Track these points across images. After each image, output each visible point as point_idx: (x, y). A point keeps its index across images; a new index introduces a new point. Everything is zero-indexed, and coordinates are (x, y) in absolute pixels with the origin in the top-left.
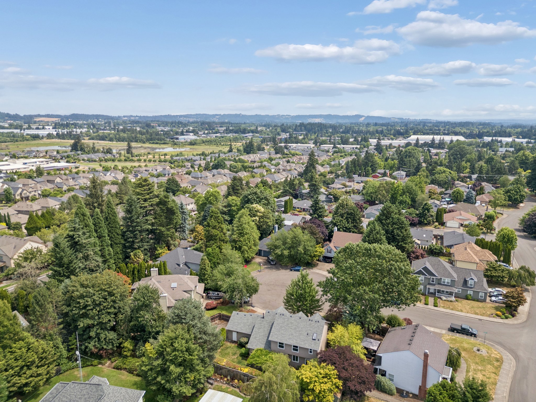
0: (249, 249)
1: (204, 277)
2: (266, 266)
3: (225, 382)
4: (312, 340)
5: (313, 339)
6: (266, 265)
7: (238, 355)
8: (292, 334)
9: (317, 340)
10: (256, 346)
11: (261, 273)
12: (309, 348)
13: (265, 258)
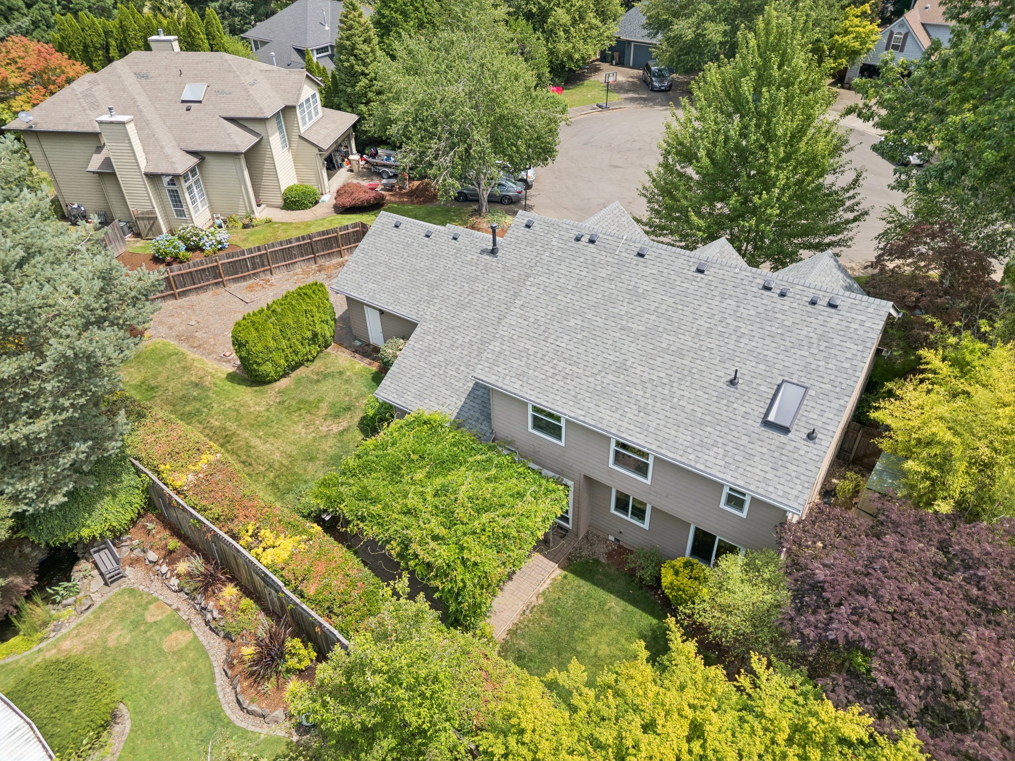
0: (574, 22)
1: (353, 86)
2: (631, 95)
3: (174, 581)
4: (756, 426)
5: (767, 424)
6: (634, 91)
7: (357, 419)
8: (622, 368)
9: (797, 435)
10: (419, 396)
11: (606, 113)
12: (731, 478)
13: (636, 71)
